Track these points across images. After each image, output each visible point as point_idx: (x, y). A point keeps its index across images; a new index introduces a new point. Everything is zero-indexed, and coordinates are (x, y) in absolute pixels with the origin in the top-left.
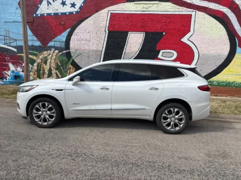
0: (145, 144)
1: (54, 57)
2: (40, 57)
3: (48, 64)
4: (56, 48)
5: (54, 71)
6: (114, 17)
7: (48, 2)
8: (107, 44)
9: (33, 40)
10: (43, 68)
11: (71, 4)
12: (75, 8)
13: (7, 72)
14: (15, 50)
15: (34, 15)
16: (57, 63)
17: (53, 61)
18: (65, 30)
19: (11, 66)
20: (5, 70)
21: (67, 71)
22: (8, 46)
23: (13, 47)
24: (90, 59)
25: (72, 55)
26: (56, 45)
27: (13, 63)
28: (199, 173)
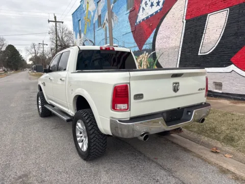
4: (147, 51)
7: (143, 8)
9: (135, 47)
15: (136, 24)
17: (145, 63)
18: (153, 30)
26: (147, 48)
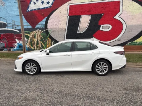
0: (87, 83)
1: (39, 34)
2: (32, 34)
3: (36, 38)
4: (40, 29)
5: (40, 42)
6: (72, 7)
8: (68, 24)
9: (27, 25)
10: (34, 40)
11: (47, 2)
12: (49, 4)
13: (15, 44)
14: (18, 31)
15: (27, 11)
16: (41, 37)
17: (39, 36)
18: (44, 18)
19: (17, 40)
20: (14, 43)
21: (47, 42)
22: (14, 29)
23: (17, 30)
24: (60, 34)
25: (49, 32)
26: (40, 27)
27: (18, 39)
28: (118, 101)
